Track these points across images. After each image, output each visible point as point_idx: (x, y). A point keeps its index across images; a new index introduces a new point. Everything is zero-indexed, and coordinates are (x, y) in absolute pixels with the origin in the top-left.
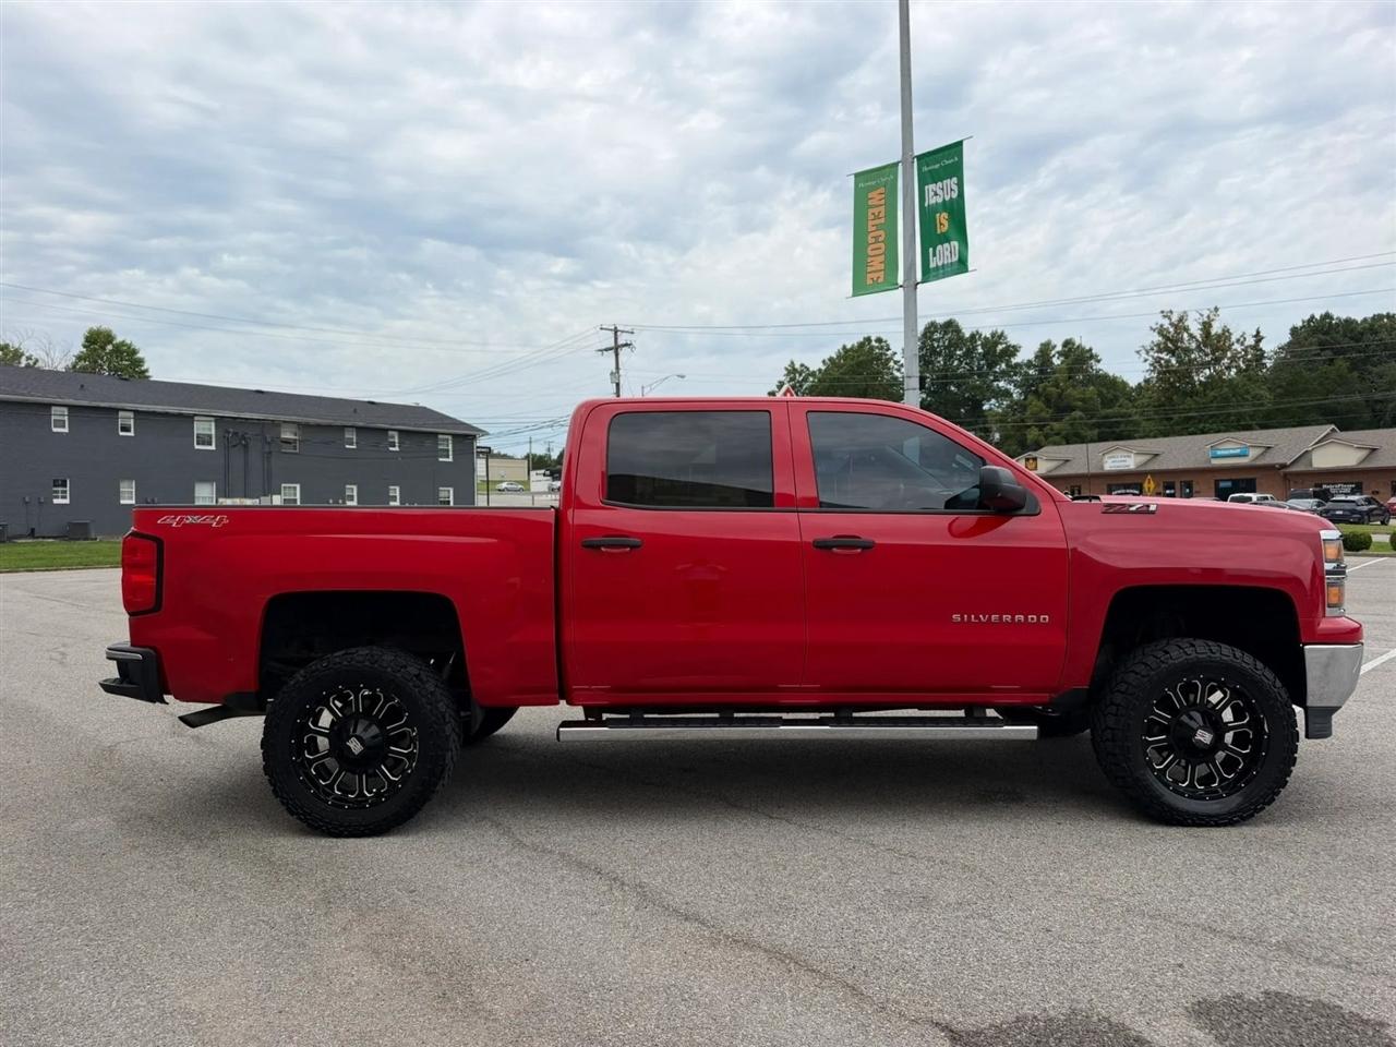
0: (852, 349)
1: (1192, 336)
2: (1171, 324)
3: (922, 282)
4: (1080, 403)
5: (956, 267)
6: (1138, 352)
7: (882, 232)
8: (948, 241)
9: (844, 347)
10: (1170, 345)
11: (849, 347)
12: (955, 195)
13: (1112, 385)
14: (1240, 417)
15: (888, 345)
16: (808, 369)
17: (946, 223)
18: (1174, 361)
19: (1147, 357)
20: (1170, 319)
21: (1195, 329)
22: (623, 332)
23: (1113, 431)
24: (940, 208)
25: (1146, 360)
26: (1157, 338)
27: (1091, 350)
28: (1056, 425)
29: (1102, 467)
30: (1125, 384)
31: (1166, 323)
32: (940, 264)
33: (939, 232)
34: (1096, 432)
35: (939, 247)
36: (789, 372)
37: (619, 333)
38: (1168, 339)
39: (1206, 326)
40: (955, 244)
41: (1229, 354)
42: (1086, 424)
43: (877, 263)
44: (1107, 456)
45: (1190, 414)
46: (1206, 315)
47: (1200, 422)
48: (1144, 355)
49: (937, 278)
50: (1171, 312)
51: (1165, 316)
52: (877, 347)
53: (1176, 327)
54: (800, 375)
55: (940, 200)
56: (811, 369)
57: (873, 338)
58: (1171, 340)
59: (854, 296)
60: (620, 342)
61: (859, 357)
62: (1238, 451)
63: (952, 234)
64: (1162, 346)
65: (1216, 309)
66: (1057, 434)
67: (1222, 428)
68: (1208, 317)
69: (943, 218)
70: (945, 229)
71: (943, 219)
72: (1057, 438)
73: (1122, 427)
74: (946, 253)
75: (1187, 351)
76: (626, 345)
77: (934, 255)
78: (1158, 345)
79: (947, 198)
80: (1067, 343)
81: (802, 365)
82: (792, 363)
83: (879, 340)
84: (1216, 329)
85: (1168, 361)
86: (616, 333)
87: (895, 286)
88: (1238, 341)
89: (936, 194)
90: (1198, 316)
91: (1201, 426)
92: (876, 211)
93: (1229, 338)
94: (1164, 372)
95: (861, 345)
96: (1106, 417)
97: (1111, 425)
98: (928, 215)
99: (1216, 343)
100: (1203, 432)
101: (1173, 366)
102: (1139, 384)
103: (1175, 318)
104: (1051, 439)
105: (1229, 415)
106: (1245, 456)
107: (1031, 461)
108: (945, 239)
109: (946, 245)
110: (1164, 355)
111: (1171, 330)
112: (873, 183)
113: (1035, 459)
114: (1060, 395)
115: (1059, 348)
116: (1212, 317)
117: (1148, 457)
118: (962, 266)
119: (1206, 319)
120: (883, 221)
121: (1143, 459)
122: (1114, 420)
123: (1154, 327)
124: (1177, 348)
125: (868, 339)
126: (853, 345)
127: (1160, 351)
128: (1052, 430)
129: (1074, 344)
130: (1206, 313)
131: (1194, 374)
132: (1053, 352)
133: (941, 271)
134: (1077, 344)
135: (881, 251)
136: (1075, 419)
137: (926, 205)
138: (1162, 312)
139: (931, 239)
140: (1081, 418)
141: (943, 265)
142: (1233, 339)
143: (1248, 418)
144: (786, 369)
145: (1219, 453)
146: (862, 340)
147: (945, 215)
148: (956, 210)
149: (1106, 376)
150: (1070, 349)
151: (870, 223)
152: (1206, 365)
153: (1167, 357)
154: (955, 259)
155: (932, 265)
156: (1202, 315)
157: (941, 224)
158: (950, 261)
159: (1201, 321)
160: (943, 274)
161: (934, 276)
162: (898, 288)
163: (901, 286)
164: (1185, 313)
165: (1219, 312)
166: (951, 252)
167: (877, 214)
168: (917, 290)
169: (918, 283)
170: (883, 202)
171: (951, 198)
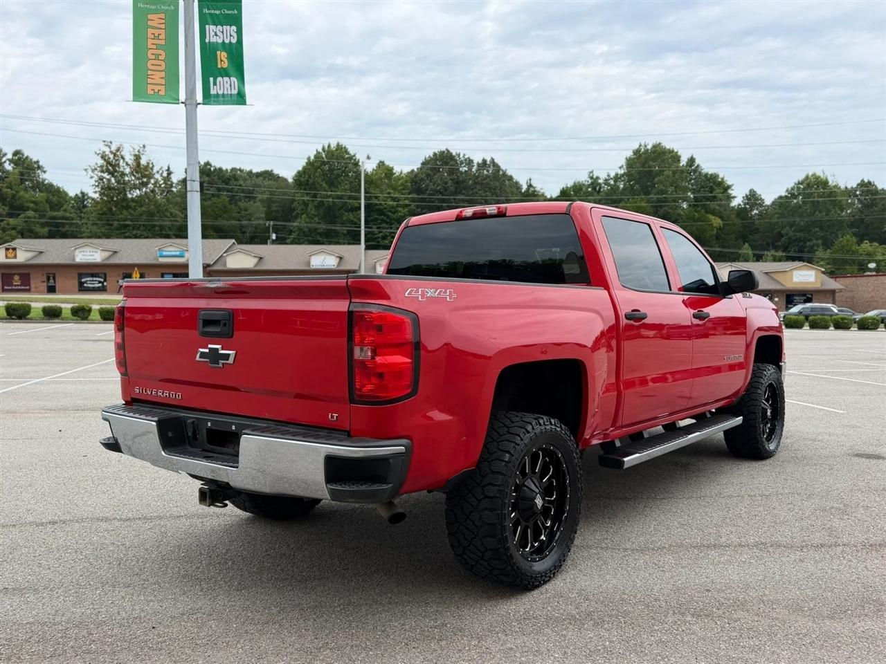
1: (127, 164)
2: (111, 152)
3: (203, 104)
4: (32, 205)
5: (235, 98)
6: (86, 170)
7: (162, 52)
8: (228, 76)
10: (110, 168)
12: (234, 41)
13: (55, 195)
14: (162, 227)
17: (226, 61)
18: (113, 180)
19: (92, 175)
20: (110, 147)
21: (129, 159)
23: (59, 230)
24: (220, 46)
25: (92, 177)
26: (101, 162)
27: (38, 162)
28: (12, 221)
29: (74, 260)
30: (66, 194)
31: (107, 150)
32: (220, 93)
33: (219, 66)
34: (46, 229)
35: (220, 79)
38: (109, 163)
39: (137, 158)
40: (234, 79)
41: (152, 181)
42: (38, 223)
43: (158, 77)
44: (77, 251)
45: (126, 223)
46: (136, 151)
47: (133, 229)
48: (90, 173)
49: (217, 103)
50: (111, 142)
51: (106, 145)
53: (115, 155)
55: (220, 41)
58: (111, 165)
59: (134, 101)
62: (178, 253)
63: (232, 72)
64: (105, 168)
66: (13, 229)
67: (150, 235)
68: (139, 151)
69: (222, 56)
70: (225, 66)
71: (223, 59)
72: (13, 232)
73: (67, 228)
74: (225, 85)
75: (123, 174)
77: (215, 84)
78: (101, 166)
79: (227, 41)
80: (16, 153)
84: (143, 162)
85: (109, 180)
87: (176, 101)
88: (158, 172)
89: (216, 35)
90: (132, 150)
91: (135, 232)
92: (156, 32)
93: (152, 169)
94: (106, 190)
96: (54, 218)
97: (57, 225)
98: (209, 52)
99: (142, 171)
100: (136, 237)
101: (113, 184)
102: (77, 195)
103: (114, 148)
104: (8, 232)
105: (155, 226)
106: (183, 257)
107: (11, 251)
108: (224, 73)
109: (226, 79)
110: (105, 175)
111: (111, 156)
112: (154, 7)
113: (14, 249)
114: (14, 196)
115: (10, 156)
116: (141, 151)
117: (110, 253)
118: (240, 99)
119: (137, 153)
120: (163, 42)
121: (107, 254)
122: (60, 221)
123: (98, 152)
124: (116, 171)
127: (102, 171)
128: (8, 224)
129: (23, 155)
130: (137, 148)
131: (128, 193)
132: (4, 159)
133: (221, 99)
134: (26, 155)
135: (163, 68)
136: (29, 217)
137: (207, 41)
138: (104, 142)
139: (211, 70)
140: (35, 218)
141: (223, 94)
142: (155, 171)
143: (167, 229)
145: (165, 253)
147: (225, 54)
148: (236, 52)
149: (51, 185)
150: (19, 159)
151: (150, 41)
152: (135, 187)
153: (108, 177)
154: (235, 92)
155: (213, 92)
156: (134, 149)
157: (221, 61)
158: (229, 93)
159: (133, 153)
160: (224, 101)
161: (214, 101)
162: (178, 104)
163: (182, 103)
164: (121, 145)
165: (145, 149)
166: (230, 85)
167: (156, 35)
168: (197, 109)
169: (199, 104)
170: (163, 26)
171: (231, 42)
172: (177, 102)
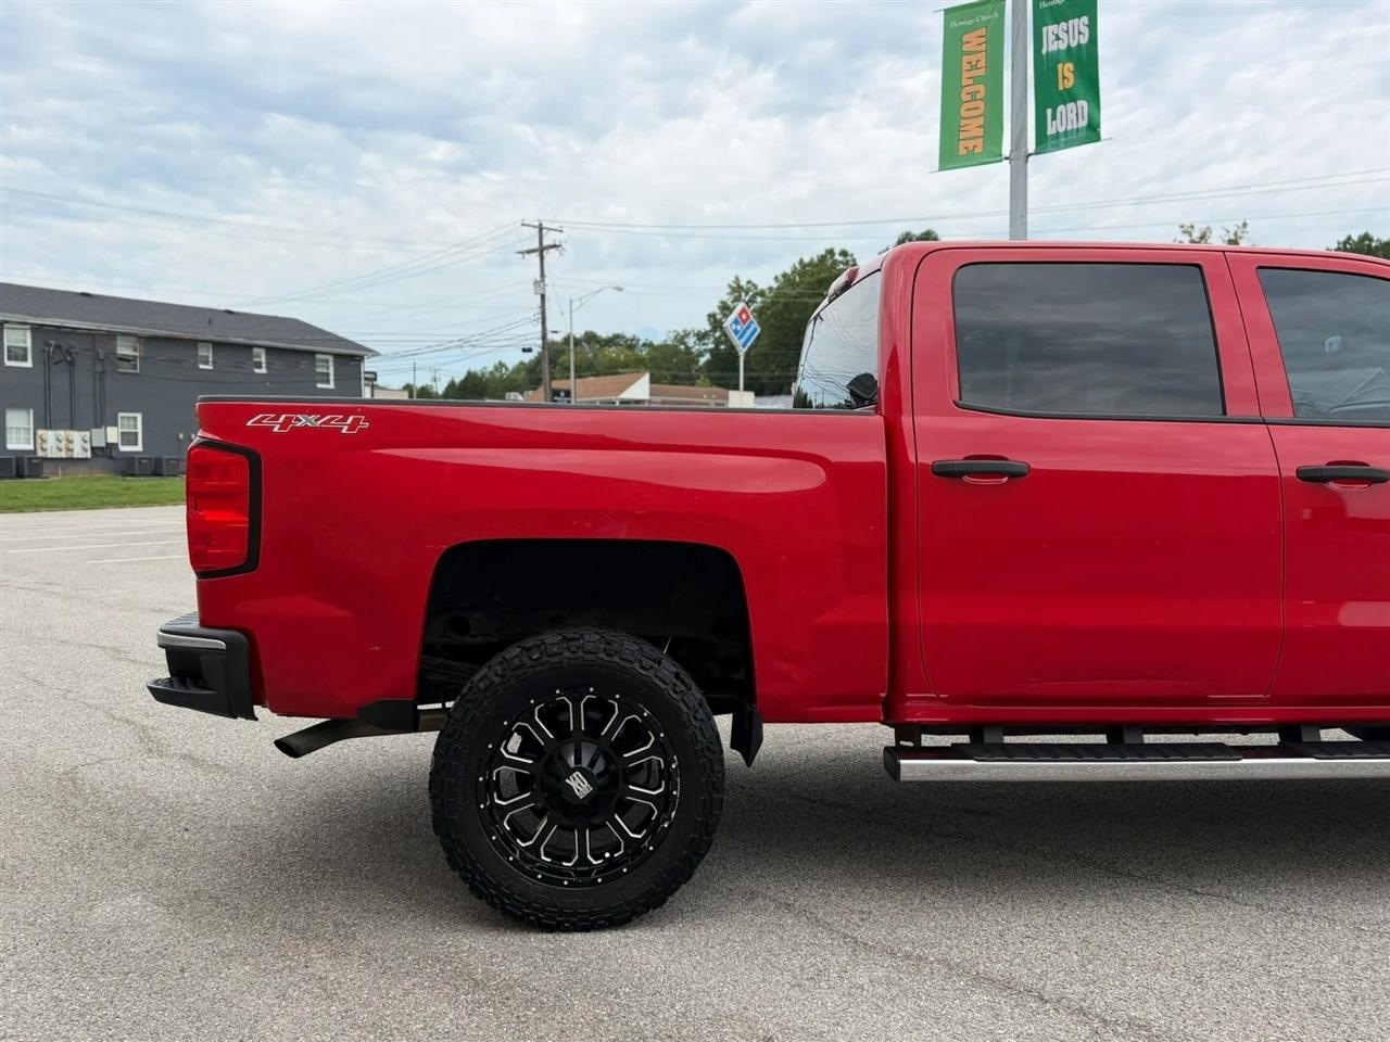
0: (811, 264)
2: (1192, 242)
3: (1036, 153)
5: (1082, 134)
7: (981, 87)
8: (1074, 100)
9: (801, 261)
11: (806, 260)
12: (1084, 40)
15: (854, 260)
16: (756, 287)
17: (1071, 76)
20: (1191, 235)
22: (550, 229)
24: (1063, 56)
31: (1186, 240)
32: (1062, 130)
33: (1061, 88)
35: (1061, 108)
36: (733, 290)
37: (544, 231)
40: (1083, 104)
43: (974, 127)
46: (1232, 233)
49: (1057, 147)
50: (1192, 227)
51: (1184, 232)
52: (842, 262)
54: (747, 294)
55: (1063, 46)
56: (760, 288)
57: (837, 251)
59: (941, 169)
60: (546, 242)
61: (819, 273)
63: (1080, 91)
65: (1245, 225)
69: (1067, 70)
70: (1069, 85)
71: (1067, 74)
74: (1070, 116)
76: (554, 246)
77: (1054, 118)
79: (1074, 44)
81: (749, 282)
82: (737, 279)
83: (844, 253)
86: (541, 230)
87: (997, 157)
89: (1058, 38)
90: (1224, 233)
92: (973, 58)
95: (822, 259)
98: (1046, 67)
103: (1196, 235)
108: (1069, 96)
109: (1071, 106)
112: (970, 22)
116: (1239, 234)
118: (1092, 132)
119: (1233, 237)
120: (982, 72)
125: (831, 252)
126: (812, 259)
130: (1233, 229)
133: (1063, 140)
135: (980, 111)
137: (1044, 52)
138: (1182, 227)
139: (1049, 96)
141: (1066, 131)
144: (730, 286)
146: (823, 252)
147: (1070, 66)
148: (1086, 60)
151: (965, 75)
154: (1083, 123)
155: (1051, 131)
156: (1228, 232)
157: (1064, 78)
158: (1075, 127)
159: (1227, 239)
160: (1066, 142)
161: (1053, 146)
162: (1001, 161)
163: (1006, 158)
164: (1208, 228)
166: (1077, 115)
167: (974, 63)
168: (1029, 164)
169: (1030, 155)
170: (983, 47)
171: (1079, 44)
172: (999, 159)
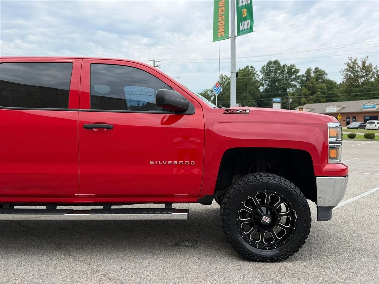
0: (242, 70)
1: (358, 66)
2: (352, 62)
3: (237, 36)
4: (320, 89)
5: (249, 30)
6: (340, 72)
7: (223, 17)
8: (246, 20)
9: (240, 69)
10: (351, 69)
11: (241, 69)
13: (331, 84)
14: (374, 94)
15: (254, 69)
16: (227, 77)
17: (246, 13)
18: (352, 75)
19: (343, 73)
20: (351, 60)
21: (360, 64)
22: (157, 61)
23: (331, 99)
24: (244, 8)
25: (342, 75)
26: (347, 67)
27: (324, 71)
28: (311, 97)
29: (325, 111)
30: (336, 83)
31: (350, 62)
32: (243, 29)
33: (243, 17)
34: (325, 99)
35: (243, 22)
36: (220, 78)
37: (155, 62)
38: (350, 67)
39: (364, 63)
40: (249, 21)
41: (371, 73)
42: (322, 97)
43: (222, 29)
44: (327, 107)
45: (357, 94)
46: (364, 59)
47: (360, 96)
48: (342, 73)
49: (243, 34)
50: (352, 58)
51: (350, 59)
52: (251, 69)
53: (353, 63)
54: (225, 79)
55: (244, 4)
56: (228, 77)
57: (249, 66)
58: (351, 68)
59: (213, 41)
60: (156, 65)
61: (244, 73)
62: (372, 106)
63: (248, 17)
64: (348, 70)
65: (367, 57)
66: (312, 100)
67: (368, 98)
68: (365, 60)
69: (245, 11)
70: (245, 15)
72: (311, 101)
73: (334, 98)
74: (245, 25)
75: (357, 72)
76: (158, 66)
77: (242, 26)
78: (347, 69)
79: (246, 4)
80: (316, 69)
81: (225, 76)
82: (222, 75)
83: (251, 67)
84: (367, 64)
85: (350, 75)
86: (154, 62)
88: (375, 68)
89: (242, 2)
90: (361, 59)
91: (361, 98)
92: (221, 8)
93: (371, 67)
94: (349, 79)
95: (245, 68)
96: (329, 94)
97: (330, 97)
98: (239, 10)
99: (367, 69)
100: (361, 99)
101: (352, 77)
102: (341, 83)
103: (353, 60)
104: (309, 102)
105: (371, 94)
106: (375, 108)
107: (301, 109)
108: (245, 19)
109: (246, 22)
110: (349, 73)
111: (352, 64)
113: (302, 108)
114: (313, 87)
115: (313, 70)
116: (366, 60)
117: (341, 108)
118: (251, 29)
119: (364, 61)
120: (224, 13)
121: (339, 108)
122: (332, 95)
123: (346, 63)
124: (353, 70)
125: (248, 67)
126: (243, 69)
127: (347, 71)
128: (310, 98)
129: (318, 69)
130: (364, 58)
131: (359, 80)
132: (311, 72)
134: (320, 69)
135: (224, 24)
136: (318, 95)
137: (239, 6)
138: (349, 58)
139: (241, 19)
140: (320, 95)
141: (245, 29)
142: (373, 67)
143: (377, 95)
144: (220, 77)
145: (365, 107)
146: (245, 67)
147: (246, 10)
148: (249, 8)
149: (329, 80)
150: (317, 71)
151: (219, 13)
152: (363, 77)
153: (350, 74)
154: (249, 27)
155: (241, 29)
156: (362, 59)
157: (244, 13)
158: (247, 28)
159: (362, 61)
160: (245, 32)
161: (241, 34)
162: (229, 38)
163: (230, 38)
164: (357, 58)
165: (368, 58)
166: (247, 24)
167: (222, 10)
168: (236, 39)
169: (236, 36)
170: (224, 5)
171: (248, 3)
172: (228, 38)
